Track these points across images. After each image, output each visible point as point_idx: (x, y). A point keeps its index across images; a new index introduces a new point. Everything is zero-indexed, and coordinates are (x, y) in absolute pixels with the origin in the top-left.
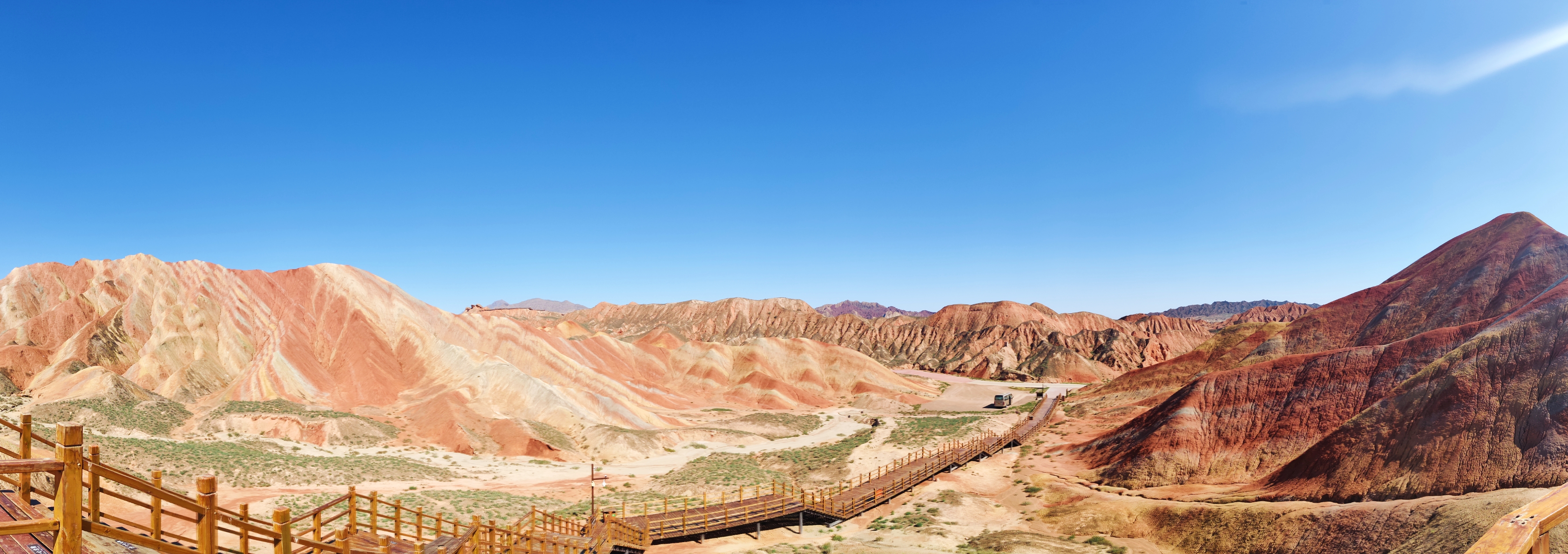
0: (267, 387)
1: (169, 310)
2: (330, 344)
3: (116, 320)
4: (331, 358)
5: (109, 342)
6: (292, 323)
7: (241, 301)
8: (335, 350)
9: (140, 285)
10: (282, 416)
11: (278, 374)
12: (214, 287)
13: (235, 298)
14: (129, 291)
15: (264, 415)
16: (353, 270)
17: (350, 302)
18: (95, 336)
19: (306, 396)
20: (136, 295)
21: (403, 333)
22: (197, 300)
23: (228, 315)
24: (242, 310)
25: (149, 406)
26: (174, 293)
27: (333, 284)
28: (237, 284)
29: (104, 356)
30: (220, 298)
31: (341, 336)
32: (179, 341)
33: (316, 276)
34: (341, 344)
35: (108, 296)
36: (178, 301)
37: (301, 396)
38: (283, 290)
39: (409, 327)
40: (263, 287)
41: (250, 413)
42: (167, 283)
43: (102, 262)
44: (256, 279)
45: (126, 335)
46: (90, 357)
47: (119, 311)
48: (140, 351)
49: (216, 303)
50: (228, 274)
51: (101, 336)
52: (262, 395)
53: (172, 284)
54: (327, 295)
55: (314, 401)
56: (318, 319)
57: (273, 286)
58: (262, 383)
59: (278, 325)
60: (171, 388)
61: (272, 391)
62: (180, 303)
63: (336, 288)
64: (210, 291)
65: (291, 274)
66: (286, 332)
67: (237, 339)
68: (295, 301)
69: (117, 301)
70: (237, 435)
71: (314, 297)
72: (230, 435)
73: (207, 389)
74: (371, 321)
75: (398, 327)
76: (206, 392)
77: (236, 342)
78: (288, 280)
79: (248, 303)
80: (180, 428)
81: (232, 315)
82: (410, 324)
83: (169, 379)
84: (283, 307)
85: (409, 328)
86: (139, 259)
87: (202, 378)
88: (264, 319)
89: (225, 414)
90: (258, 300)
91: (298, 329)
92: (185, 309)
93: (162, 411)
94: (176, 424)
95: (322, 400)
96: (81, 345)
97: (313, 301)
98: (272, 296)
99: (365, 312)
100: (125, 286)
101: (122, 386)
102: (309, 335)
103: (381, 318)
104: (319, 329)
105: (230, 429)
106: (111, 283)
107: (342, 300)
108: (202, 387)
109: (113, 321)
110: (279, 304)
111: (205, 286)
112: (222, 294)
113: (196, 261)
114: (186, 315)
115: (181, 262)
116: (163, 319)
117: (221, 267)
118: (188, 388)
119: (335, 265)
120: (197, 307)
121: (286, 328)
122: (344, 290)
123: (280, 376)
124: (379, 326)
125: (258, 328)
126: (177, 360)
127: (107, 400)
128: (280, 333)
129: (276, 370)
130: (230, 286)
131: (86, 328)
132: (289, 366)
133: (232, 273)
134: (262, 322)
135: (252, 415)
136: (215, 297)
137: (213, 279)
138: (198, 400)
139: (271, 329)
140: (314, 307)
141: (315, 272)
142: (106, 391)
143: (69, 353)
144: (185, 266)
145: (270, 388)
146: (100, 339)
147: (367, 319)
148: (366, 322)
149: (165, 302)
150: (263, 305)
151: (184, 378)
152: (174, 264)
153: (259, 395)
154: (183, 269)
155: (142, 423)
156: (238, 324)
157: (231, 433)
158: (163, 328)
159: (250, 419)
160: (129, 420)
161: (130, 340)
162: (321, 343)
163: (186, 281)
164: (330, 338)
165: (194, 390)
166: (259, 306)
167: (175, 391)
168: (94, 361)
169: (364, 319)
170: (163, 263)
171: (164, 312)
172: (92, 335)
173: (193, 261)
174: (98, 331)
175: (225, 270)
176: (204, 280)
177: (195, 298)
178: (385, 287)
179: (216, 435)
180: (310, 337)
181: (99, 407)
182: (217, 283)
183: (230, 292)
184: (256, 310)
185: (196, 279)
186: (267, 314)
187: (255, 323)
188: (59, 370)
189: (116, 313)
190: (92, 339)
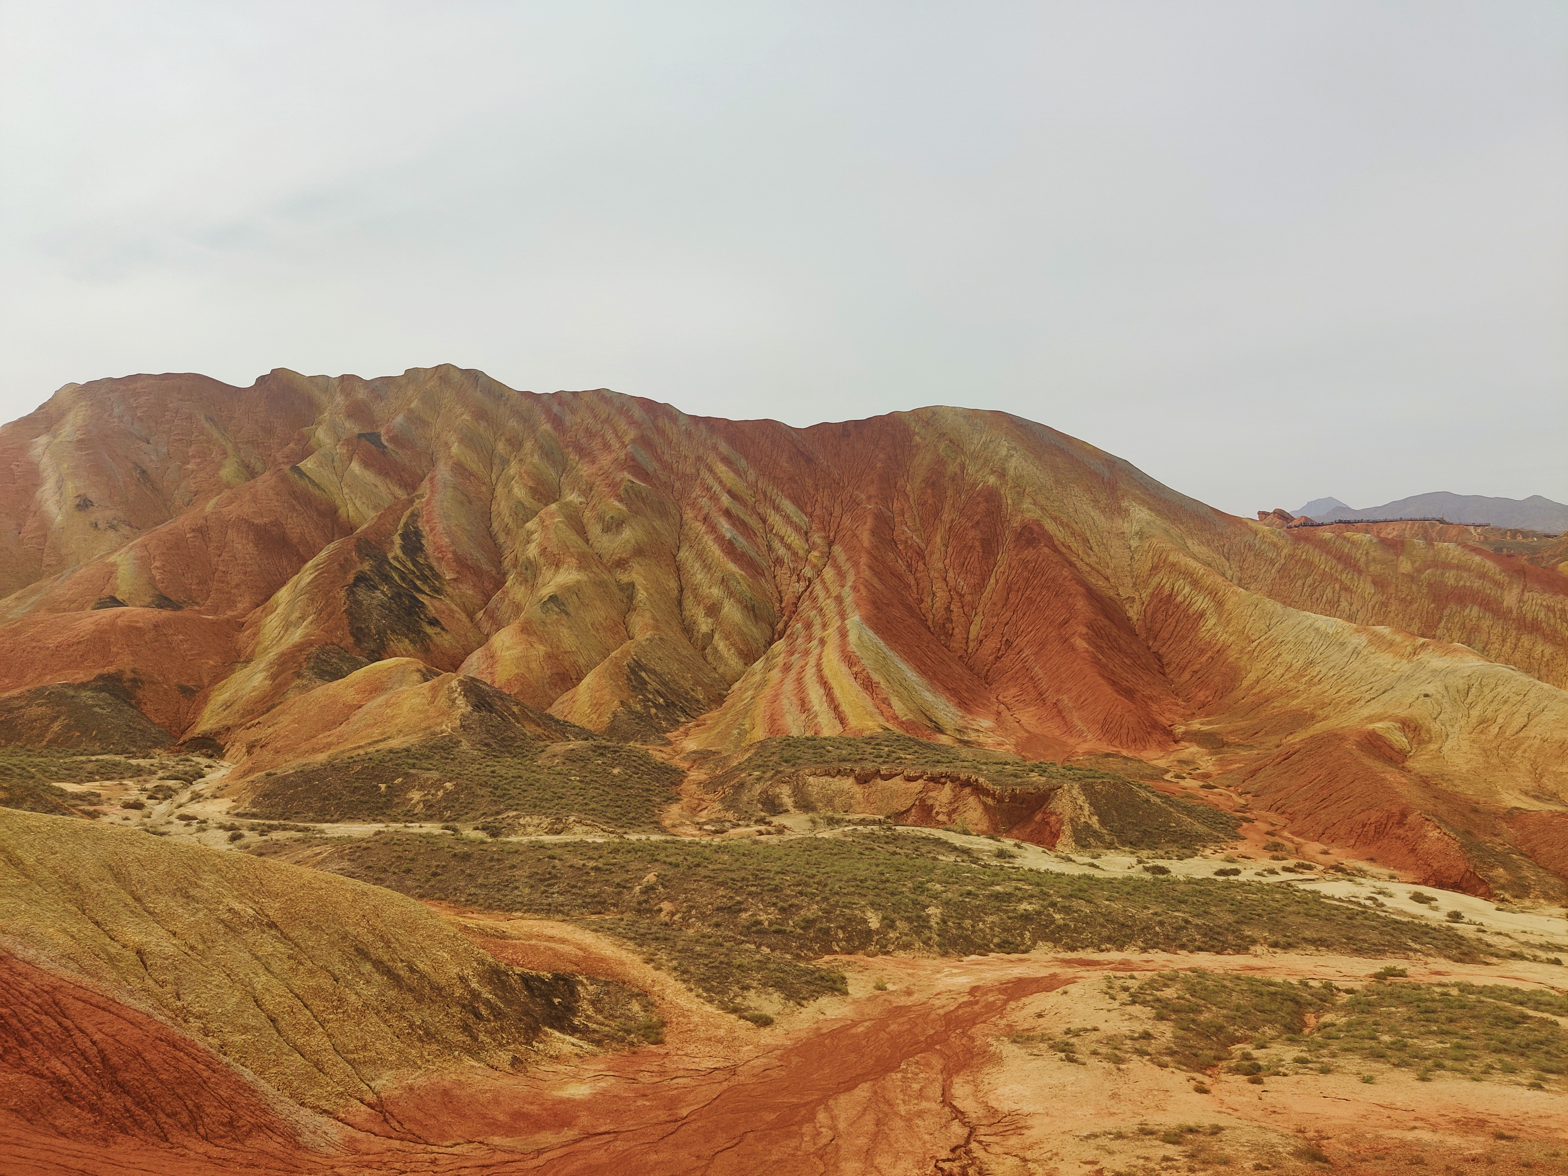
2: (966, 602)
3: (404, 536)
4: (972, 637)
5: (399, 595)
6: (867, 552)
7: (734, 496)
9: (455, 449)
11: (871, 673)
12: (660, 460)
13: (717, 488)
14: (425, 463)
17: (1010, 502)
18: (361, 579)
19: (942, 726)
20: (448, 473)
21: (1156, 580)
22: (622, 492)
23: (703, 529)
24: (739, 518)
25: (576, 756)
26: (552, 472)
27: (961, 459)
28: (719, 454)
29: (393, 631)
30: (678, 487)
31: (993, 584)
32: (587, 593)
33: (917, 439)
34: (995, 603)
35: (370, 477)
36: (566, 490)
37: (930, 725)
38: (835, 472)
40: (784, 460)
41: (850, 765)
42: (530, 446)
45: (437, 576)
46: (359, 634)
47: (407, 513)
48: (487, 619)
49: (669, 500)
51: (376, 580)
53: (546, 448)
54: (947, 483)
55: (962, 738)
57: (809, 460)
59: (830, 556)
60: (595, 709)
62: (574, 498)
63: (970, 467)
64: (650, 470)
65: (853, 430)
66: (858, 575)
67: (733, 585)
68: (869, 500)
69: (395, 489)
71: (913, 487)
73: (681, 710)
74: (1071, 548)
75: (1141, 566)
76: (682, 718)
78: (845, 449)
79: (752, 500)
80: (676, 809)
81: (713, 528)
82: (1173, 558)
83: (583, 685)
84: (838, 511)
85: (1173, 567)
87: (664, 684)
88: (793, 538)
90: (773, 492)
91: (887, 566)
92: (589, 512)
94: (658, 800)
96: (327, 605)
97: (914, 496)
98: (810, 486)
100: (413, 450)
101: (489, 708)
103: (1093, 542)
104: (936, 565)
106: (374, 438)
107: (992, 497)
108: (669, 704)
109: (397, 540)
110: (828, 504)
111: (638, 457)
112: (683, 478)
114: (595, 528)
118: (639, 708)
121: (857, 565)
122: (993, 473)
124: (1091, 560)
125: (779, 561)
126: (593, 638)
128: (842, 576)
129: (865, 662)
130: (699, 459)
131: (331, 558)
132: (888, 652)
134: (789, 547)
135: (856, 770)
136: (663, 485)
137: (656, 439)
138: (669, 736)
139: (813, 566)
140: (917, 513)
142: (454, 721)
143: (296, 624)
146: (377, 589)
147: (1060, 544)
150: (788, 507)
151: (623, 683)
153: (835, 723)
155: (577, 800)
156: (729, 548)
157: (815, 816)
158: (540, 560)
159: (852, 778)
160: (544, 795)
161: (449, 591)
162: (943, 598)
163: (584, 442)
164: (963, 587)
165: (653, 711)
166: (777, 509)
167: (611, 714)
168: (372, 647)
169: (1050, 540)
172: (351, 578)
174: (366, 567)
176: (633, 441)
177: (615, 487)
179: (780, 822)
180: (911, 585)
182: (666, 448)
183: (702, 473)
184: (774, 518)
185: (610, 437)
186: (801, 528)
187: (770, 548)
188: (283, 672)
189: (403, 520)
190: (355, 584)
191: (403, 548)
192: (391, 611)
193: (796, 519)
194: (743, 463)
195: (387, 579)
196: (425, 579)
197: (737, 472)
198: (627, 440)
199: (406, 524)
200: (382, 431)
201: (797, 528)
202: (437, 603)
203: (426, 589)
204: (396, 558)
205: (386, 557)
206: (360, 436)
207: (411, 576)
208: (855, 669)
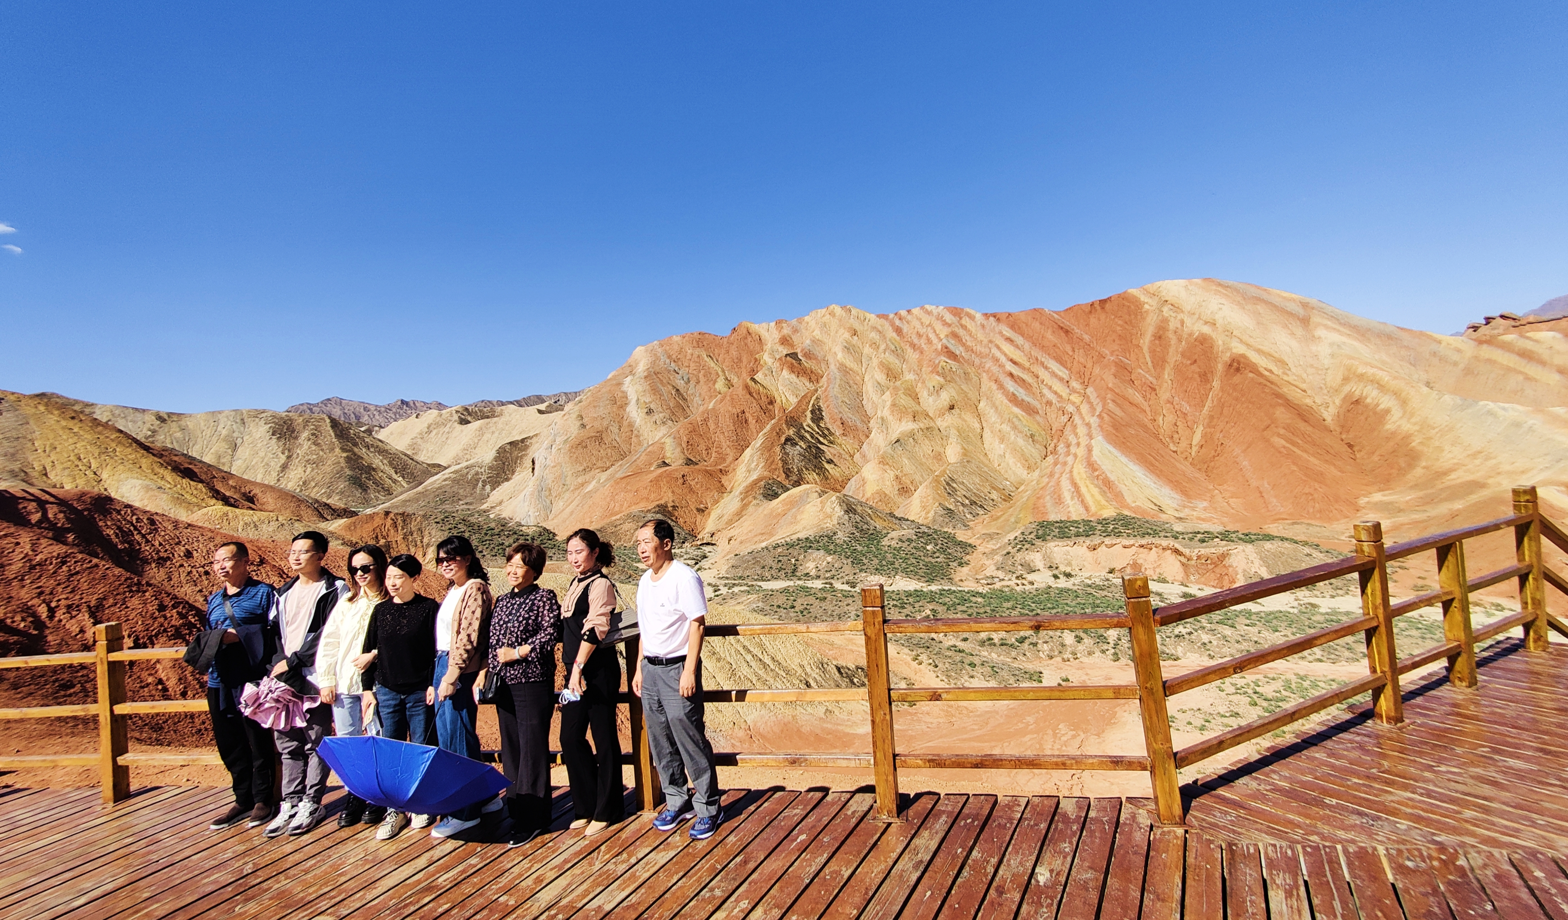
0: (1092, 496)
1: (896, 389)
2: (1189, 418)
3: (812, 412)
4: (1194, 443)
5: (810, 447)
6: (1112, 390)
7: (1015, 363)
8: (1201, 428)
9: (840, 356)
10: (1143, 542)
11: (1109, 475)
12: (964, 345)
13: (1003, 359)
14: (823, 366)
15: (1108, 541)
16: (1220, 285)
17: (1220, 342)
18: (788, 439)
19: (1164, 508)
20: (836, 371)
21: (1347, 389)
22: (940, 369)
23: (994, 387)
24: (1019, 377)
25: (904, 539)
26: (897, 361)
27: (1180, 316)
28: (1003, 335)
29: (807, 469)
30: (977, 361)
31: (1209, 404)
32: (919, 436)
33: (1146, 307)
34: (1211, 417)
35: (793, 377)
36: (906, 373)
37: (1156, 508)
38: (1086, 337)
39: (1362, 375)
40: (1049, 335)
41: (1083, 538)
42: (883, 347)
43: (773, 324)
44: (1036, 325)
45: (831, 434)
46: (788, 473)
47: (814, 398)
48: (857, 456)
49: (971, 370)
50: (985, 322)
51: (797, 439)
52: (1087, 509)
53: (893, 348)
54: (1170, 335)
55: (1181, 515)
56: (1158, 378)
57: (1067, 332)
58: (1083, 490)
59: (1085, 395)
60: (924, 508)
61: (1103, 502)
62: (909, 377)
63: (1188, 321)
64: (958, 353)
65: (1098, 308)
66: (1104, 406)
67: (1017, 423)
68: (1112, 353)
69: (807, 384)
70: (1068, 575)
71: (1146, 342)
72: (1056, 577)
73: (981, 506)
74: (1270, 371)
75: (1334, 378)
76: (981, 512)
77: (1015, 428)
78: (1093, 320)
79: (1027, 365)
80: (965, 570)
81: (1001, 386)
82: (1361, 370)
83: (916, 494)
84: (1089, 365)
85: (1361, 377)
86: (832, 314)
87: (969, 490)
88: (1058, 386)
89: (1038, 542)
90: (1044, 356)
91: (1125, 398)
92: (919, 385)
93: (926, 544)
94: (955, 564)
95: (1195, 513)
96: (770, 456)
97: (1146, 349)
98: (1068, 349)
99: (1254, 357)
100: (816, 359)
101: (855, 512)
102: (1145, 405)
103: (1291, 365)
104: (1164, 394)
105: (1051, 567)
106: (794, 356)
107: (1204, 341)
108: (973, 503)
109: (809, 415)
110: (1082, 360)
111: (949, 345)
112: (980, 355)
113: (928, 307)
114: (923, 395)
115: (903, 313)
116: (889, 403)
117: (972, 312)
118: (951, 507)
119: (1182, 282)
120: (941, 380)
121: (1103, 400)
122: (1206, 323)
123: (1112, 477)
124: (1290, 379)
125: (1049, 403)
126: (921, 464)
127: (840, 534)
128: (1093, 409)
129: (1103, 467)
130: (991, 342)
131: (772, 429)
132: (1124, 459)
133: (992, 319)
134: (1056, 393)
135: (1088, 542)
136: (967, 361)
137: (961, 332)
138: (971, 523)
139: (1073, 403)
140: (1148, 359)
141: (1143, 298)
142: (836, 522)
143: (755, 470)
144: (909, 317)
145: (1099, 497)
146: (797, 444)
147: (1262, 370)
148: (1261, 375)
149: (885, 377)
150: (1054, 366)
151: (941, 491)
152: (891, 316)
153: (1082, 510)
154: (908, 322)
155: (904, 565)
156: (1014, 399)
157: (1056, 572)
158: (890, 418)
159: (1085, 547)
160: (884, 563)
161: (839, 441)
162: (1170, 418)
163: (916, 341)
164: (1186, 408)
165: (961, 508)
166: (1046, 368)
167: (932, 513)
168: (795, 478)
169: (1254, 369)
170: (872, 317)
171: (888, 393)
172: (783, 439)
173: (922, 308)
174: (791, 432)
175: (978, 316)
176: (947, 336)
177: (936, 366)
178: (1292, 307)
179: (1031, 577)
180: (1148, 409)
181: (832, 547)
182: (968, 338)
183: (993, 351)
184: (1043, 374)
185: (932, 336)
186: (1063, 379)
187: (1042, 395)
188: (747, 497)
189: (812, 402)
190: (785, 444)
191: (813, 420)
192: (805, 457)
193: (1060, 374)
194: (1019, 340)
195: (802, 438)
196: (825, 436)
197: (1017, 347)
198: (942, 336)
199: (813, 405)
200: (798, 351)
201: (1061, 379)
202: (832, 450)
203: (826, 442)
204: (809, 426)
205: (802, 424)
206: (786, 355)
207: (817, 436)
208: (1097, 473)
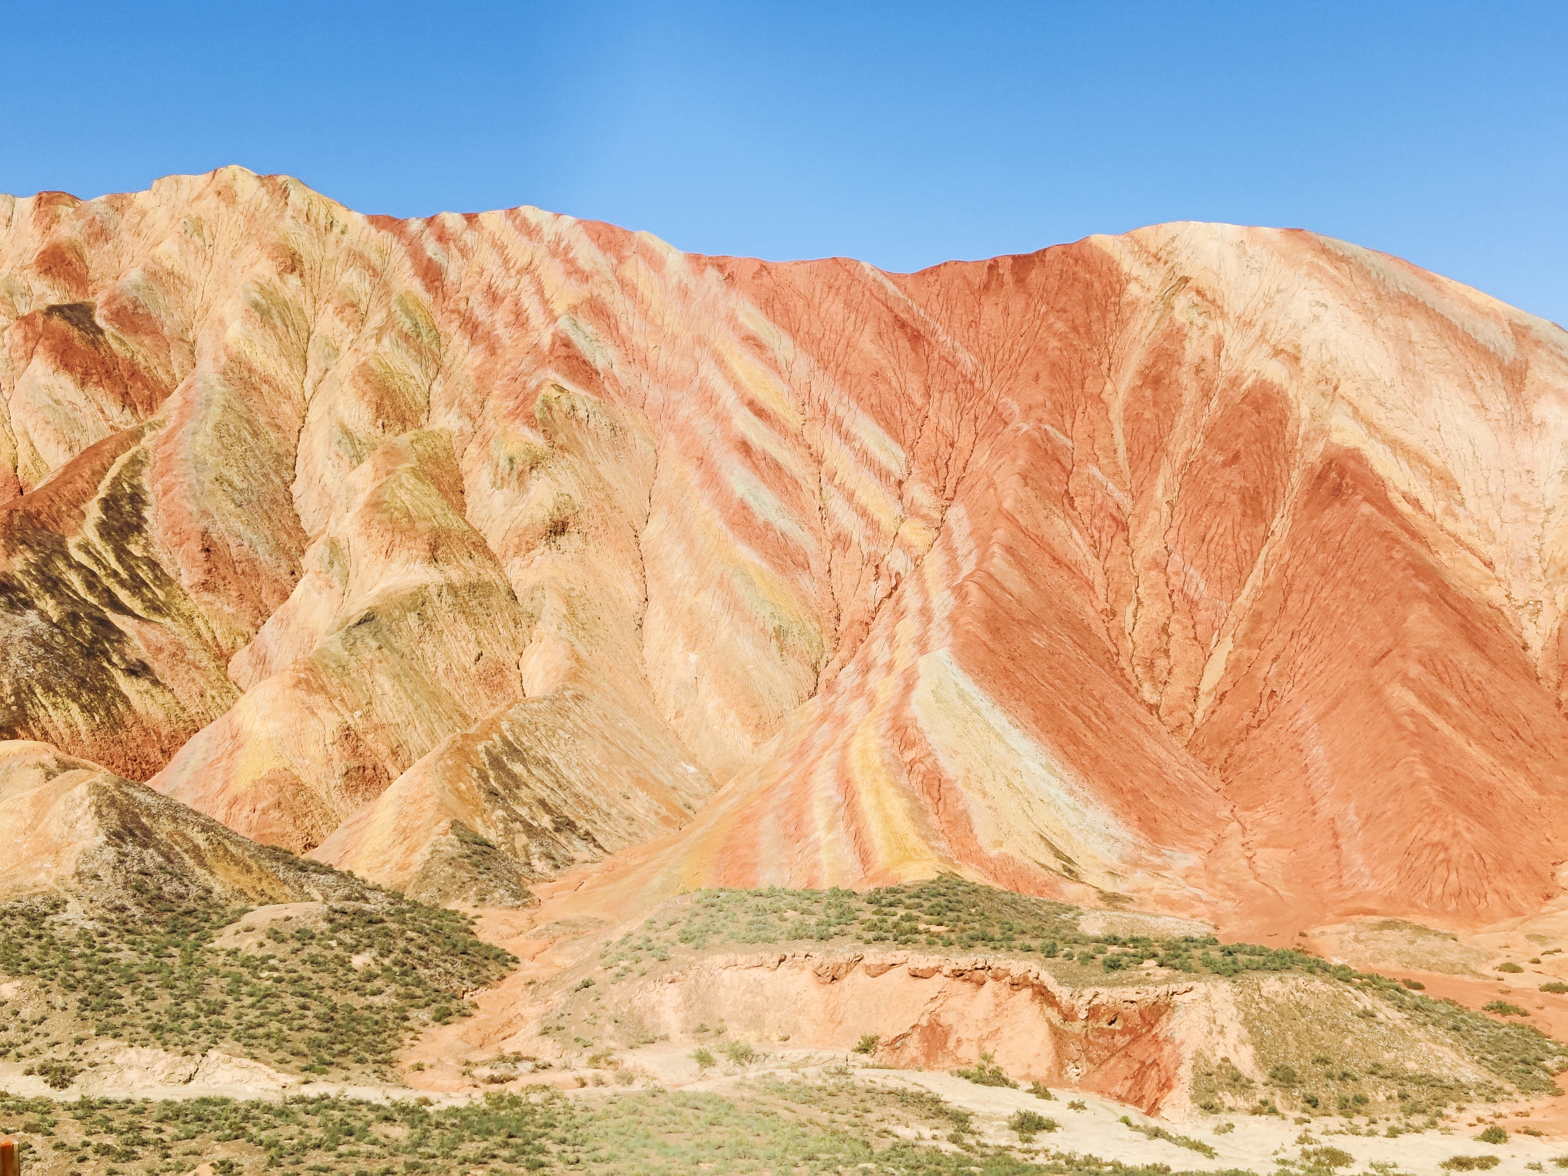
2: (1201, 614)
3: (108, 504)
4: (1206, 686)
7: (761, 412)
8: (1229, 646)
9: (236, 332)
11: (943, 759)
12: (620, 343)
13: (729, 398)
14: (176, 359)
17: (1305, 412)
19: (1080, 865)
20: (214, 378)
22: (537, 410)
23: (694, 477)
24: (766, 455)
30: (655, 398)
31: (1255, 579)
32: (440, 609)
34: (1257, 618)
35: (63, 383)
36: (436, 409)
38: (967, 360)
40: (866, 342)
42: (375, 321)
44: (834, 308)
47: (123, 459)
48: (241, 658)
49: (634, 422)
53: (407, 325)
54: (1185, 377)
55: (1120, 888)
56: (1137, 495)
57: (915, 339)
59: (940, 528)
62: (446, 420)
64: (600, 363)
65: (1008, 278)
66: (979, 563)
67: (741, 592)
69: (113, 411)
71: (1119, 390)
73: (585, 838)
74: (1416, 503)
76: (584, 853)
78: (990, 313)
79: (795, 422)
83: (390, 793)
84: (965, 441)
86: (227, 196)
87: (561, 784)
88: (872, 496)
90: (842, 403)
92: (471, 450)
95: (1157, 885)
97: (1116, 411)
100: (154, 333)
102: (1094, 571)
104: (1148, 543)
106: (77, 313)
108: (563, 825)
109: (94, 512)
110: (947, 424)
111: (575, 337)
114: (478, 482)
115: (454, 221)
121: (984, 543)
122: (1278, 352)
125: (841, 542)
128: (953, 567)
132: (999, 717)
133: (712, 273)
134: (863, 514)
136: (623, 393)
139: (907, 549)
140: (1121, 438)
141: (1130, 263)
147: (1394, 498)
150: (868, 434)
161: (185, 606)
162: (1155, 612)
163: (479, 313)
164: (1198, 586)
166: (846, 438)
170: (356, 221)
173: (514, 214)
175: (675, 261)
176: (573, 309)
177: (529, 399)
180: (1099, 582)
182: (635, 321)
183: (703, 369)
184: (836, 453)
185: (531, 304)
186: (888, 475)
189: (113, 472)
191: (106, 527)
192: (51, 650)
193: (882, 457)
195: (55, 586)
196: (136, 586)
197: (772, 363)
198: (559, 307)
199: (116, 482)
200: (99, 300)
201: (883, 475)
202: (151, 633)
203: (139, 606)
204: (85, 548)
205: (66, 545)
206: (54, 310)
207: (107, 583)
208: (911, 757)
